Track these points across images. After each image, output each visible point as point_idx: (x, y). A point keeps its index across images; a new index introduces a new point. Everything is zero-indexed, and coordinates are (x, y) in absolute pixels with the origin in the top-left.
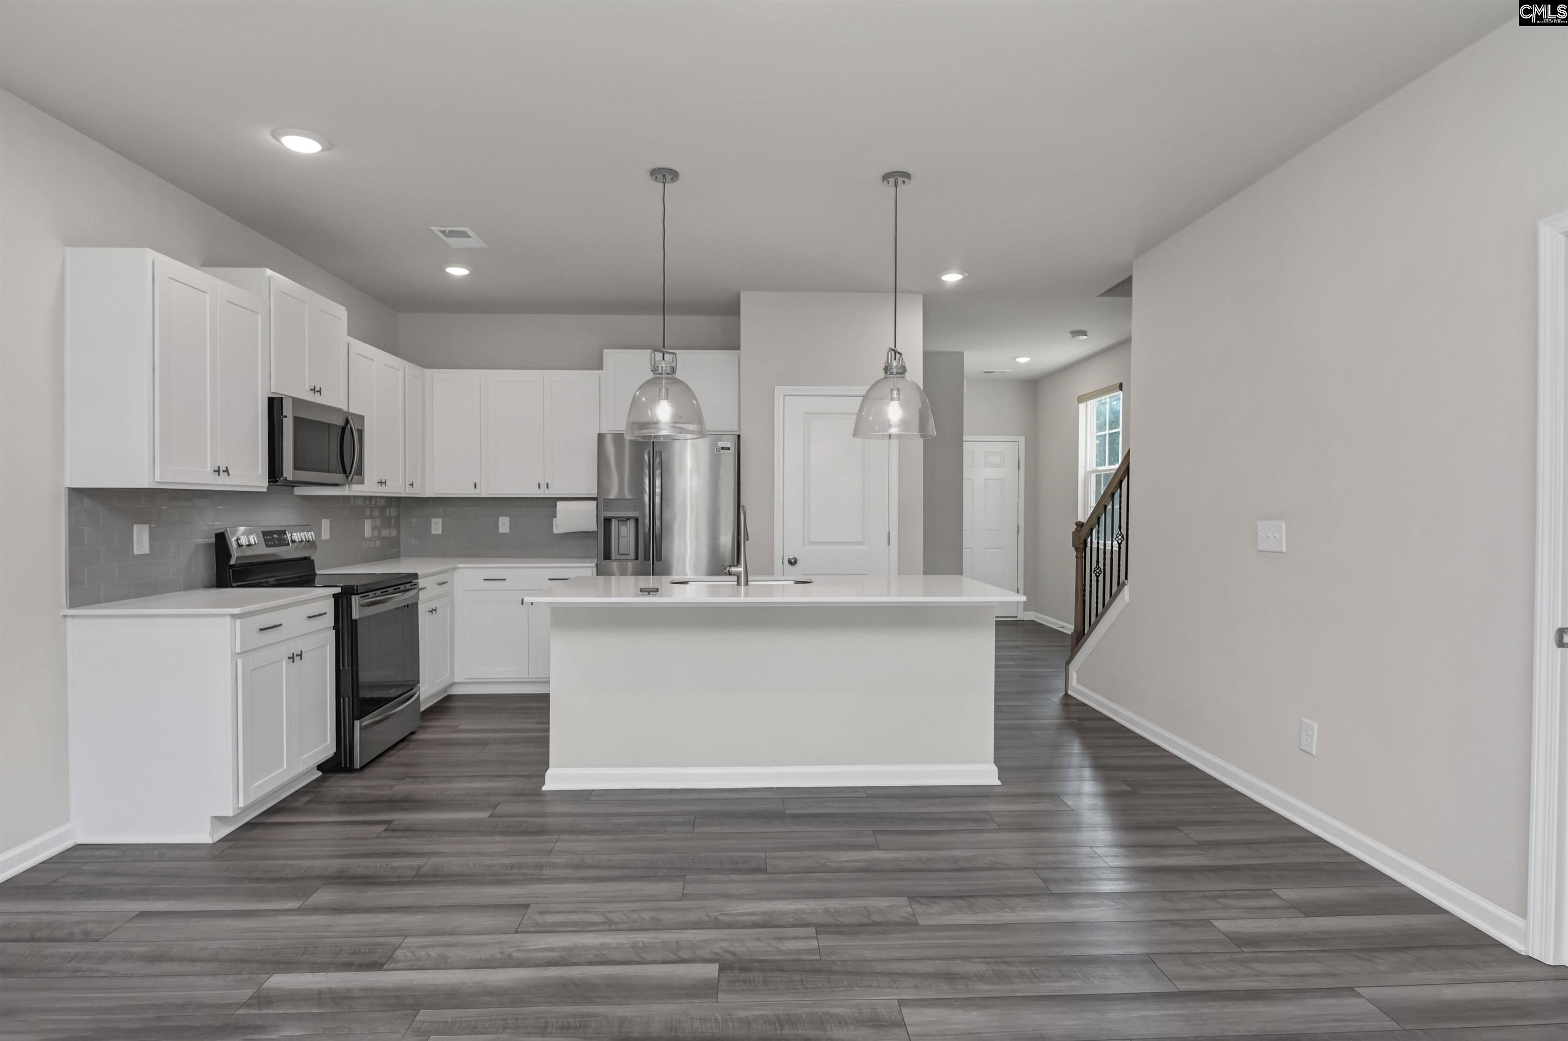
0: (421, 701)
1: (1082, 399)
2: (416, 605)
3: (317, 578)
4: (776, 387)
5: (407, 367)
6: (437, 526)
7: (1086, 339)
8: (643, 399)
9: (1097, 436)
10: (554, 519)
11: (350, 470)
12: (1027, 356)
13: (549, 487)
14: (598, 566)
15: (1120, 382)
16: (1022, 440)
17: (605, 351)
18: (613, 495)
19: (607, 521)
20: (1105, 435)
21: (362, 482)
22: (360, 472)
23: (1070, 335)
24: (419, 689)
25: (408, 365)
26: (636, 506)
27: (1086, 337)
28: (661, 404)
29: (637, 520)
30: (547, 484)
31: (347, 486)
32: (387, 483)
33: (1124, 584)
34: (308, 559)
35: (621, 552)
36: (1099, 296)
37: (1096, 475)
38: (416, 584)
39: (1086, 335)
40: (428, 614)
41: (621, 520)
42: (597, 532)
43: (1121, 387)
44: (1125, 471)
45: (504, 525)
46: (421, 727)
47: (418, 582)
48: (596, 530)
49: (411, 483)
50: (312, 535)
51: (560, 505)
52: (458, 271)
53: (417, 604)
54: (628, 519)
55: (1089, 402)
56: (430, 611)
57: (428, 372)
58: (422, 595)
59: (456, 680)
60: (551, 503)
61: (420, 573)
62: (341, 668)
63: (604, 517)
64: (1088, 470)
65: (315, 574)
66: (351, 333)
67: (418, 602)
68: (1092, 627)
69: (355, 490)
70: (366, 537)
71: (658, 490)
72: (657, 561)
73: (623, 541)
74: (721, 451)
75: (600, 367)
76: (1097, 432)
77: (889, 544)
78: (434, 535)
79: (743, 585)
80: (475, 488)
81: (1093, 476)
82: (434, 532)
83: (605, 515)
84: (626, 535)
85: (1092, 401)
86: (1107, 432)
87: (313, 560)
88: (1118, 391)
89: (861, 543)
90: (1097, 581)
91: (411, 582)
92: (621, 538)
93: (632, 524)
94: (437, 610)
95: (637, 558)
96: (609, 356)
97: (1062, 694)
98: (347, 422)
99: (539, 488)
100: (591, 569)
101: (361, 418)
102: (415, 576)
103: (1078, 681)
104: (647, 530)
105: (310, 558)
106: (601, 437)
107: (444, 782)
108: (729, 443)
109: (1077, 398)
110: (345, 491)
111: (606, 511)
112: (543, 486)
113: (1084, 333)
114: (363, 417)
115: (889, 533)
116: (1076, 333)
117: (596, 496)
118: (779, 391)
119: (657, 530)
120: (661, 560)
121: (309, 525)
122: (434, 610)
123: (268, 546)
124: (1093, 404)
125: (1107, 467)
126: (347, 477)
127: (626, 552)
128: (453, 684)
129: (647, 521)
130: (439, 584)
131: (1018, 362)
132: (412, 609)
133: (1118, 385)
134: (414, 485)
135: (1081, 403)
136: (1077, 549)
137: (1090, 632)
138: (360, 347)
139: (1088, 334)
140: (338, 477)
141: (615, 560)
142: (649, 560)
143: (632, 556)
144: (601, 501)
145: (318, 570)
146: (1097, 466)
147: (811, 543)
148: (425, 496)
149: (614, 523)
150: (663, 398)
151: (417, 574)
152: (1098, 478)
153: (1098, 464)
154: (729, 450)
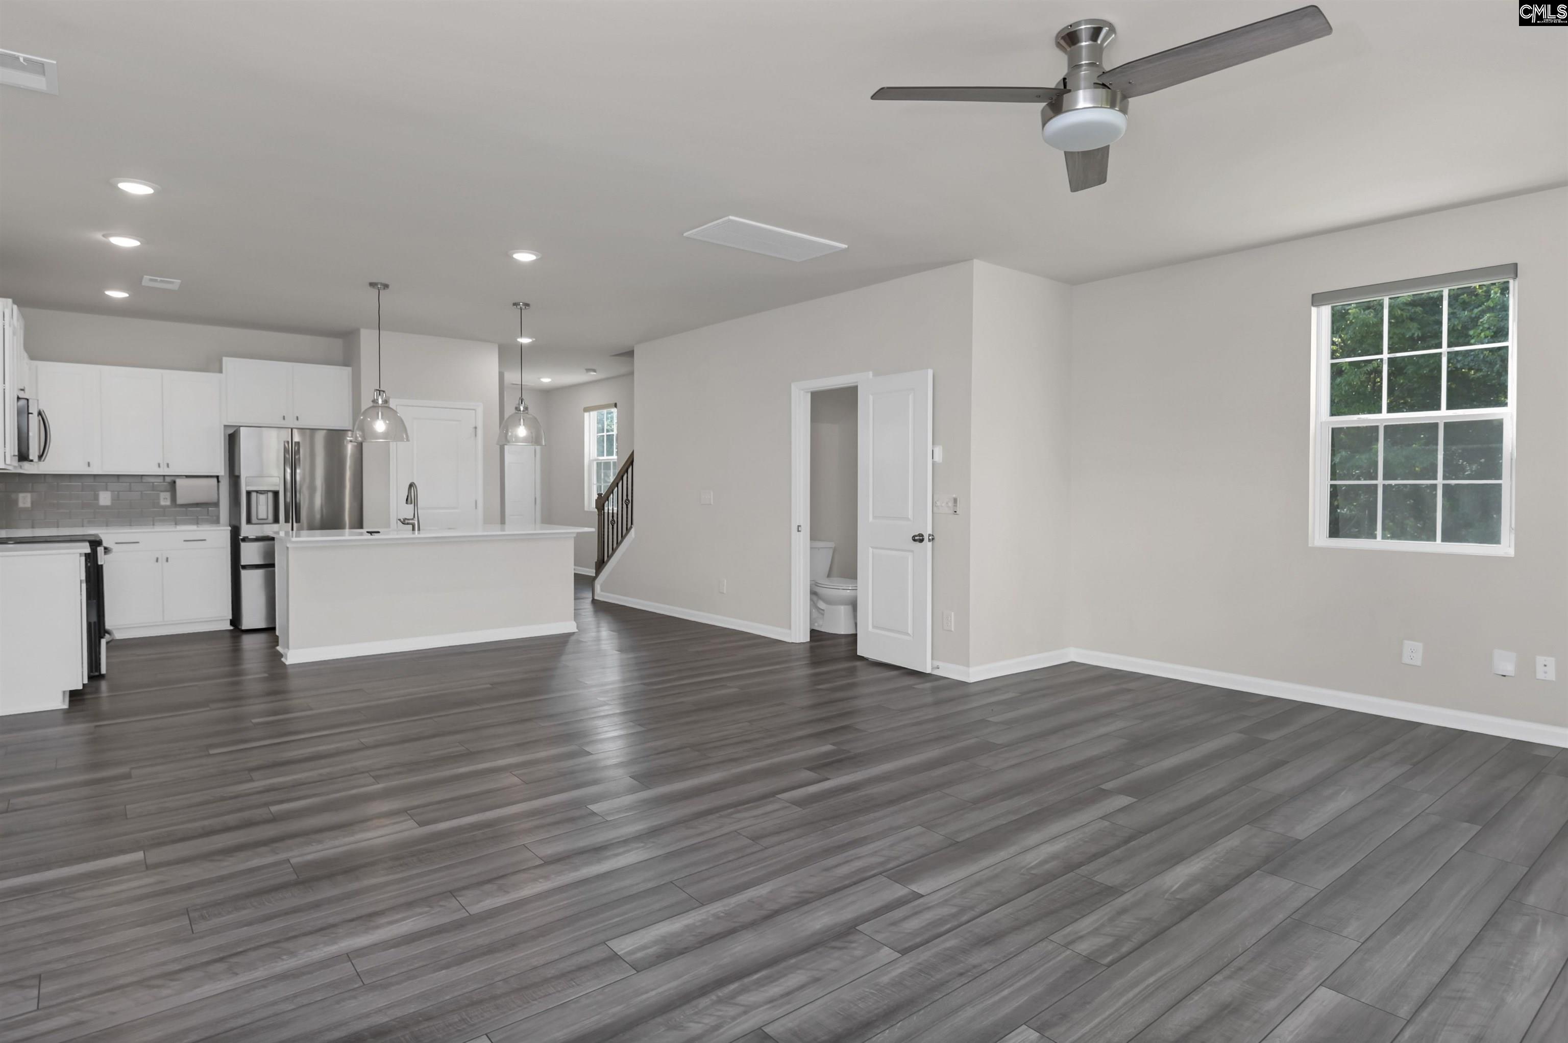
1: (587, 410)
6: (25, 500)
9: (597, 436)
10: (177, 492)
12: (549, 378)
13: (171, 467)
15: (615, 402)
17: (225, 359)
19: (248, 494)
20: (604, 436)
23: (585, 371)
27: (595, 373)
29: (276, 493)
30: (168, 464)
33: (631, 527)
35: (260, 517)
36: (611, 356)
37: (597, 462)
39: (595, 372)
41: (260, 493)
43: (616, 405)
44: (630, 462)
45: (105, 498)
51: (180, 480)
54: (265, 492)
55: (592, 412)
60: (169, 478)
63: (247, 490)
64: (591, 458)
68: (609, 557)
72: (295, 522)
74: (350, 443)
75: (219, 371)
76: (597, 433)
77: (476, 508)
78: (23, 507)
79: (417, 531)
81: (595, 462)
85: (594, 412)
86: (605, 434)
88: (613, 408)
89: (456, 508)
90: (613, 528)
93: (270, 495)
95: (276, 522)
97: (591, 599)
99: (159, 467)
100: (226, 531)
103: (602, 590)
104: (289, 500)
109: (583, 408)
111: (249, 486)
112: (163, 465)
113: (594, 371)
116: (590, 370)
119: (298, 500)
120: (300, 522)
124: (594, 414)
125: (605, 457)
127: (265, 517)
129: (288, 493)
131: (542, 382)
133: (614, 404)
135: (586, 412)
136: (598, 510)
137: (608, 560)
141: (255, 523)
142: (289, 522)
143: (271, 520)
144: (243, 477)
146: (597, 456)
149: (254, 495)
152: (599, 465)
153: (598, 455)
154: (357, 442)
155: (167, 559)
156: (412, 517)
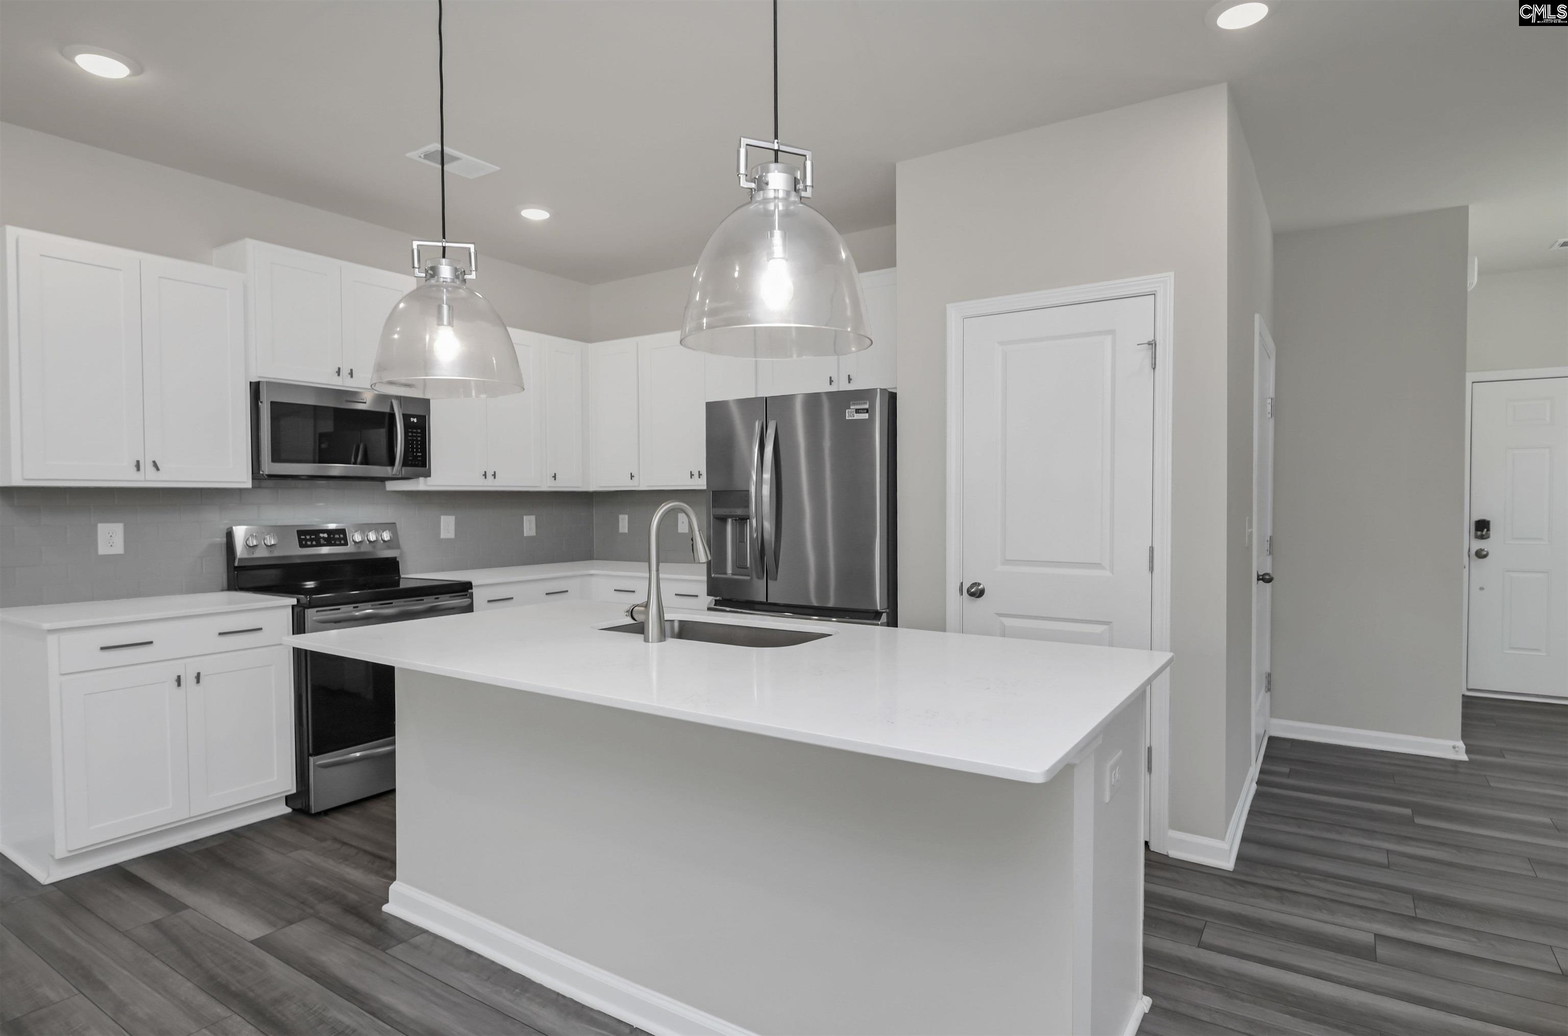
3: (402, 581)
4: (949, 307)
6: (623, 524)
13: (701, 477)
19: (721, 521)
21: (428, 475)
22: (420, 462)
25: (547, 339)
30: (699, 472)
32: (497, 475)
35: (742, 564)
41: (737, 520)
49: (553, 475)
50: (388, 535)
52: (535, 215)
57: (591, 346)
63: (714, 515)
65: (399, 577)
69: (421, 485)
70: (526, 535)
71: (767, 477)
72: (771, 579)
73: (744, 549)
74: (855, 414)
77: (1152, 569)
80: (632, 479)
82: (621, 530)
83: (714, 513)
87: (398, 562)
89: (1097, 566)
92: (741, 545)
99: (690, 477)
101: (424, 402)
102: (471, 584)
104: (755, 534)
106: (710, 408)
108: (868, 402)
111: (715, 507)
112: (695, 475)
115: (1152, 550)
118: (954, 313)
119: (767, 535)
120: (776, 579)
123: (302, 546)
127: (747, 565)
129: (754, 522)
130: (548, 594)
134: (558, 477)
142: (762, 578)
144: (709, 492)
147: (1007, 562)
149: (730, 527)
151: (474, 583)
154: (867, 412)
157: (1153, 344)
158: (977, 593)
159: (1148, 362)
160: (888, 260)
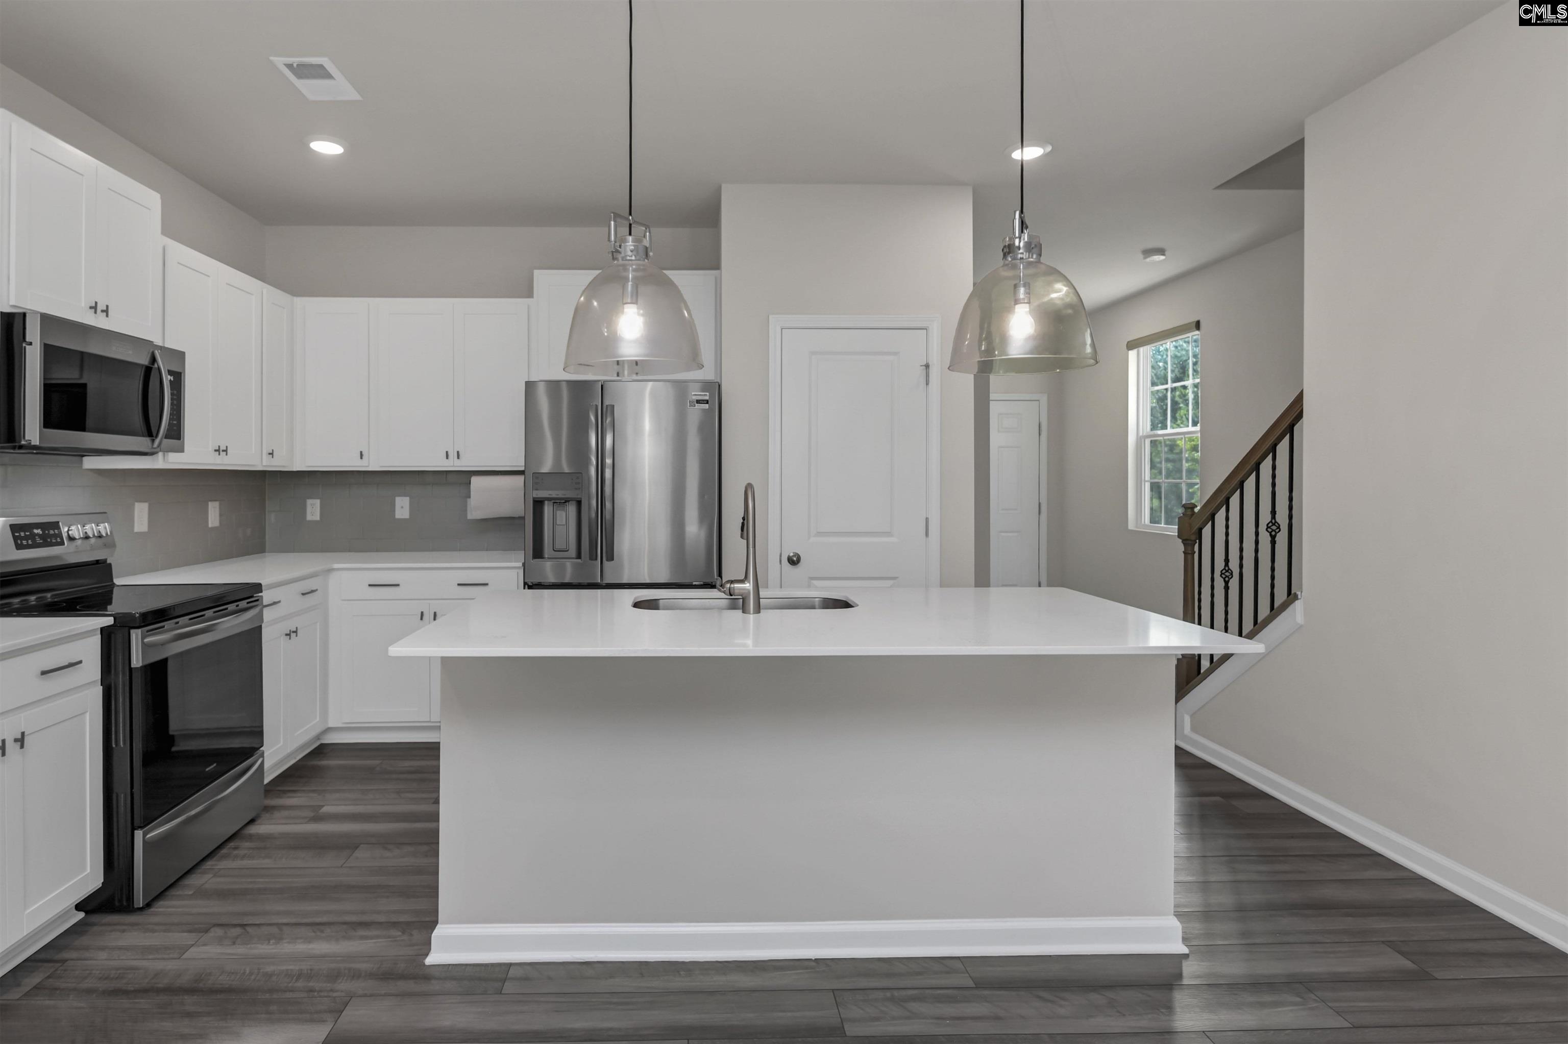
0: (265, 770)
1: (1132, 345)
2: (258, 630)
3: (115, 590)
4: (771, 317)
5: (265, 292)
6: (314, 510)
7: (1164, 260)
8: (595, 304)
9: (1152, 392)
10: (468, 500)
11: (156, 432)
13: (460, 457)
14: (526, 565)
15: (1196, 320)
16: (1044, 399)
17: (536, 273)
18: (547, 467)
19: (538, 504)
20: (1166, 390)
21: (181, 450)
22: (176, 432)
23: (1141, 256)
24: (262, 755)
25: (266, 288)
26: (579, 483)
27: (1162, 257)
28: (626, 310)
29: (579, 503)
30: (458, 452)
31: (160, 454)
32: (228, 451)
34: (103, 563)
35: (557, 547)
36: (1212, 190)
37: (1151, 441)
38: (257, 600)
39: (1164, 255)
40: (284, 638)
41: (557, 503)
42: (525, 517)
43: (1198, 326)
45: (402, 507)
46: (267, 809)
47: (262, 596)
48: (523, 515)
49: (271, 452)
50: (105, 528)
51: (475, 480)
52: (327, 148)
53: (260, 628)
54: (567, 501)
55: (1141, 349)
56: (287, 635)
57: (298, 301)
58: (268, 614)
59: (331, 725)
60: (465, 477)
61: (263, 583)
62: (114, 746)
63: (534, 498)
64: (1141, 434)
65: (113, 585)
66: (166, 231)
67: (261, 626)
69: (174, 460)
70: (210, 526)
71: (609, 461)
72: (607, 560)
73: (561, 531)
74: (696, 404)
75: (529, 294)
76: (1154, 386)
77: (927, 534)
78: (310, 521)
79: (752, 613)
80: (361, 458)
81: (1148, 442)
82: (309, 517)
83: (534, 496)
84: (564, 523)
85: (1145, 347)
86: (1169, 386)
87: (110, 565)
88: (1194, 331)
89: (888, 534)
91: (252, 597)
92: (558, 528)
93: (572, 509)
94: (298, 632)
95: (579, 556)
96: (543, 279)
98: (153, 360)
99: (447, 458)
100: (516, 571)
101: (180, 356)
102: (258, 587)
104: (593, 515)
105: (105, 561)
106: (530, 386)
107: (269, 940)
108: (708, 394)
109: (1126, 343)
110: (159, 462)
111: (537, 490)
112: (453, 455)
113: (1161, 251)
114: (184, 353)
115: (927, 519)
116: (1148, 252)
117: (523, 469)
118: (775, 323)
119: (608, 515)
120: (613, 559)
121: (105, 513)
122: (293, 632)
123: (21, 547)
124: (1146, 351)
126: (153, 441)
127: (564, 547)
128: (328, 730)
129: (594, 503)
130: (303, 594)
132: (253, 637)
133: (1195, 323)
134: (274, 454)
135: (1130, 350)
136: (1184, 542)
138: (181, 252)
139: (1166, 253)
140: (141, 442)
141: (548, 558)
142: (596, 559)
143: (573, 552)
144: (529, 474)
145: (118, 577)
146: (1152, 429)
147: (820, 534)
148: (295, 470)
149: (547, 509)
150: (629, 301)
151: (260, 585)
152: (1154, 443)
153: (1154, 427)
154: (707, 403)
155: (435, 614)
156: (742, 577)
157: (927, 366)
158: (794, 561)
159: (923, 380)
160: (714, 263)
